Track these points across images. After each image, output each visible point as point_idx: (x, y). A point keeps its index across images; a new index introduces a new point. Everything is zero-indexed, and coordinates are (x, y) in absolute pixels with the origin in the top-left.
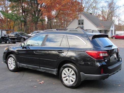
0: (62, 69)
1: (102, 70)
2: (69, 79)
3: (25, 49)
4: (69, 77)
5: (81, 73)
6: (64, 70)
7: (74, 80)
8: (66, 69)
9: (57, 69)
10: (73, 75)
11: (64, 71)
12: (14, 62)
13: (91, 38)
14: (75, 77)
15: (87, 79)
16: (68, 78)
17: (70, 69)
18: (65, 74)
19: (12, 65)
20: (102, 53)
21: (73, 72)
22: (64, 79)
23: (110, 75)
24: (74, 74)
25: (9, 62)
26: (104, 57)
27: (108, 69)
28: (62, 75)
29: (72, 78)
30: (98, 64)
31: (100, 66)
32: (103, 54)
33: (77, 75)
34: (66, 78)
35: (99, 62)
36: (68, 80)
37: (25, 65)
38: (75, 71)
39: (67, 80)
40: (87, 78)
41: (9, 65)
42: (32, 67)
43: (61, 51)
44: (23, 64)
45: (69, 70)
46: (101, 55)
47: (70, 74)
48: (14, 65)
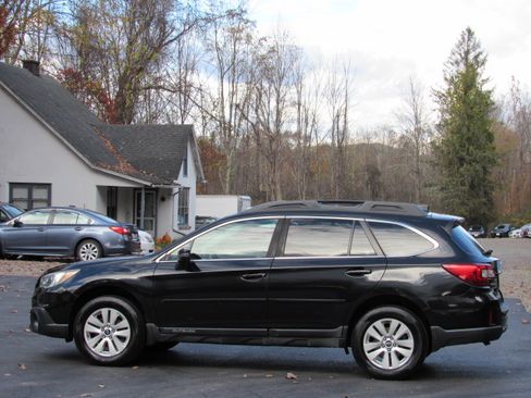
0: (361, 323)
1: (491, 313)
2: (390, 354)
3: (183, 272)
4: (389, 345)
6: (371, 327)
7: (408, 354)
8: (379, 324)
9: (346, 327)
10: (405, 337)
11: (371, 331)
12: (125, 323)
14: (410, 342)
16: (385, 349)
17: (394, 323)
19: (107, 339)
20: (486, 268)
21: (404, 329)
22: (371, 357)
24: (407, 334)
25: (88, 328)
26: (490, 281)
28: (364, 345)
29: (401, 347)
32: (488, 271)
34: (378, 352)
36: (386, 357)
38: (410, 326)
39: (381, 357)
41: (90, 342)
43: (362, 269)
44: (175, 330)
45: (387, 325)
47: (391, 337)
48: (122, 339)
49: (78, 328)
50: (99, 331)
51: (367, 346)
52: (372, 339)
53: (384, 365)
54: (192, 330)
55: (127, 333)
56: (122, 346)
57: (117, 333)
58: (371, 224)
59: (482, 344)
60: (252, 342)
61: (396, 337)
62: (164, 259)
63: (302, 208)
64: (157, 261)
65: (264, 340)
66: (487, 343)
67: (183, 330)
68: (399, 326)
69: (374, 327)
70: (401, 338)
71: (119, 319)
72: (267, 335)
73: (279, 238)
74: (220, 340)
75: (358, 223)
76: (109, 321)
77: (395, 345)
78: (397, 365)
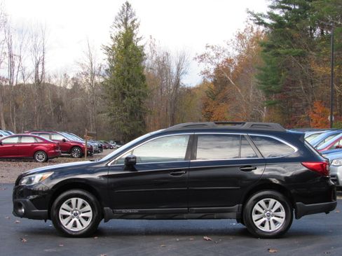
0: (252, 203)
1: (333, 193)
2: (269, 222)
4: (269, 216)
5: (297, 203)
6: (257, 205)
7: (281, 221)
8: (262, 202)
9: (241, 205)
10: (279, 210)
11: (257, 207)
12: (88, 207)
14: (283, 213)
16: (266, 219)
17: (272, 201)
19: (75, 219)
21: (279, 205)
22: (257, 224)
24: (280, 208)
25: (62, 212)
28: (253, 216)
36: (267, 224)
41: (64, 222)
43: (250, 166)
44: (124, 211)
45: (267, 203)
47: (269, 211)
48: (86, 218)
49: (55, 213)
50: (70, 214)
51: (255, 217)
52: (257, 212)
53: (266, 229)
54: (136, 211)
55: (90, 215)
56: (87, 223)
57: (82, 215)
58: (252, 137)
59: (324, 213)
60: (177, 217)
61: (273, 210)
62: (114, 163)
63: (205, 128)
64: (109, 165)
65: (185, 216)
66: (327, 213)
67: (130, 211)
68: (275, 203)
69: (259, 205)
70: (276, 211)
71: (84, 205)
72: (187, 212)
73: (192, 148)
74: (155, 217)
75: (243, 136)
76: (76, 207)
77: (272, 216)
78: (275, 228)
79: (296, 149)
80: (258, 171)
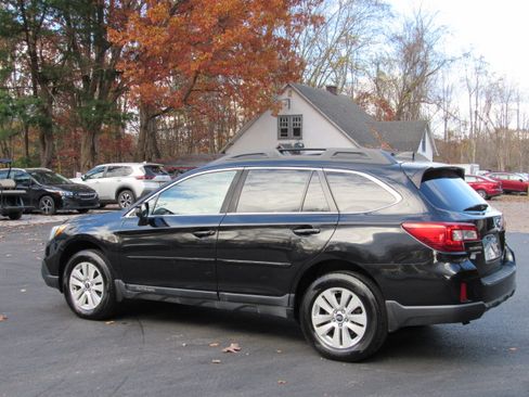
0: (311, 292)
1: (464, 286)
2: (341, 331)
3: (148, 227)
4: (340, 319)
5: (387, 302)
6: (320, 298)
7: (361, 332)
8: (329, 294)
9: (293, 295)
10: (357, 311)
11: (320, 302)
12: (100, 278)
13: (417, 180)
14: (363, 318)
15: (411, 323)
16: (335, 324)
17: (346, 293)
18: (323, 312)
19: (87, 293)
20: (461, 228)
21: (356, 302)
22: (320, 332)
23: (487, 305)
24: (359, 308)
25: (73, 281)
26: (468, 244)
27: (481, 283)
28: (313, 317)
29: (353, 322)
30: (449, 269)
31: (453, 277)
32: (464, 232)
33: (374, 311)
34: (329, 326)
35: (453, 260)
36: (337, 333)
37: (151, 289)
38: (363, 298)
39: (331, 333)
40: (411, 318)
41: (74, 294)
42: (182, 296)
43: (310, 227)
44: (138, 287)
45: (338, 295)
46: (458, 236)
47: (342, 310)
48: (98, 293)
50: (81, 284)
51: (316, 319)
55: (101, 288)
56: (98, 300)
57: (95, 287)
58: (328, 174)
61: (348, 310)
63: (262, 159)
66: (465, 322)
67: (145, 288)
68: (351, 297)
69: (324, 297)
70: (353, 312)
71: (96, 274)
72: (217, 298)
75: (315, 173)
76: (88, 275)
77: (347, 320)
79: (399, 198)
80: (325, 237)
